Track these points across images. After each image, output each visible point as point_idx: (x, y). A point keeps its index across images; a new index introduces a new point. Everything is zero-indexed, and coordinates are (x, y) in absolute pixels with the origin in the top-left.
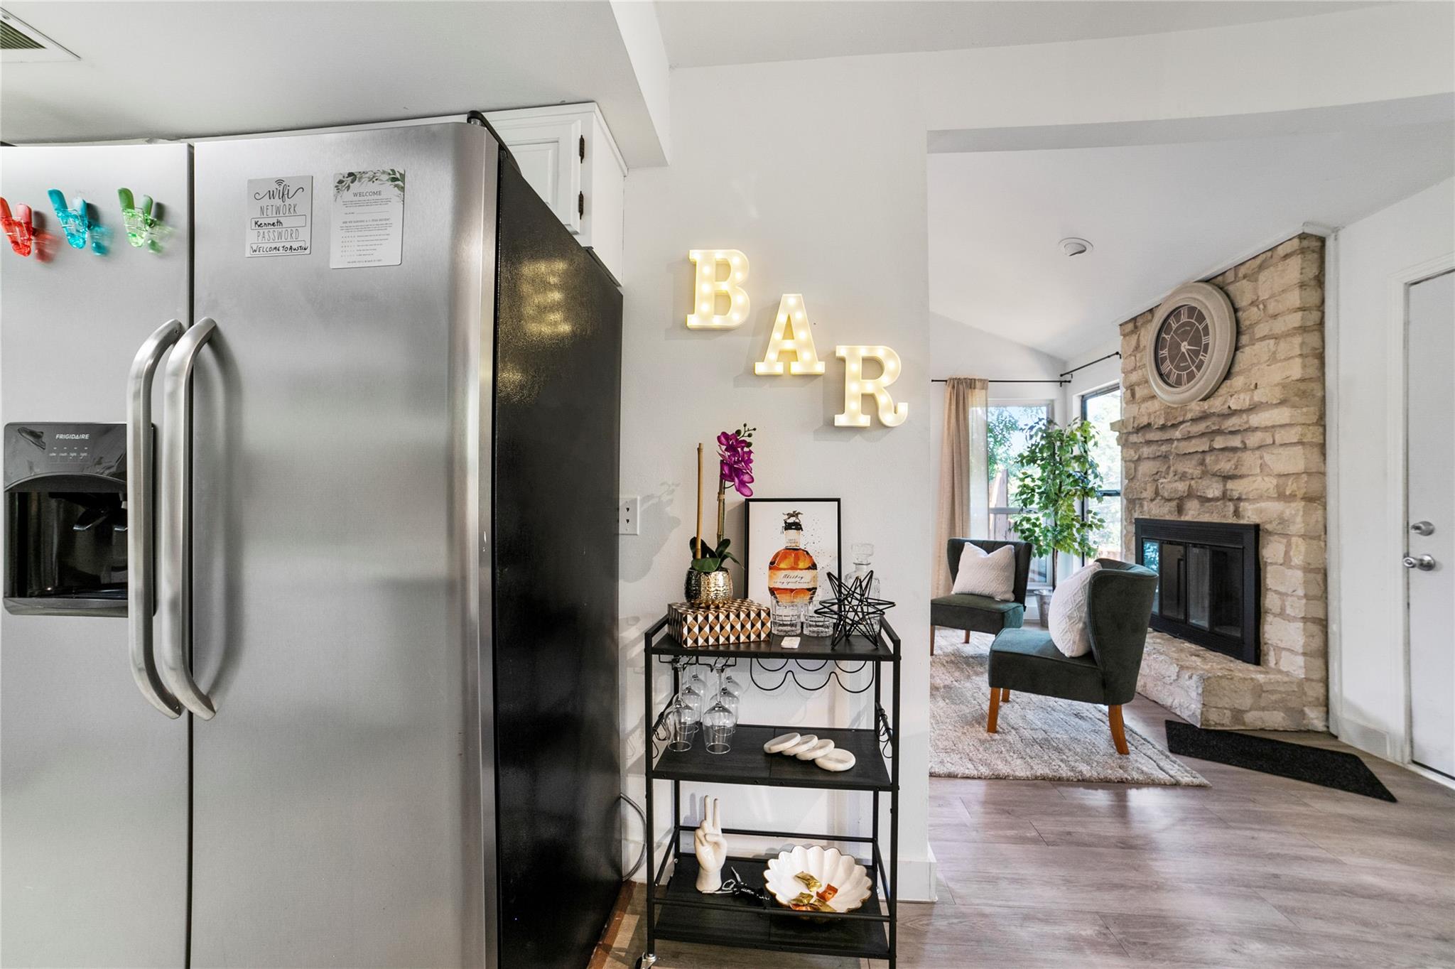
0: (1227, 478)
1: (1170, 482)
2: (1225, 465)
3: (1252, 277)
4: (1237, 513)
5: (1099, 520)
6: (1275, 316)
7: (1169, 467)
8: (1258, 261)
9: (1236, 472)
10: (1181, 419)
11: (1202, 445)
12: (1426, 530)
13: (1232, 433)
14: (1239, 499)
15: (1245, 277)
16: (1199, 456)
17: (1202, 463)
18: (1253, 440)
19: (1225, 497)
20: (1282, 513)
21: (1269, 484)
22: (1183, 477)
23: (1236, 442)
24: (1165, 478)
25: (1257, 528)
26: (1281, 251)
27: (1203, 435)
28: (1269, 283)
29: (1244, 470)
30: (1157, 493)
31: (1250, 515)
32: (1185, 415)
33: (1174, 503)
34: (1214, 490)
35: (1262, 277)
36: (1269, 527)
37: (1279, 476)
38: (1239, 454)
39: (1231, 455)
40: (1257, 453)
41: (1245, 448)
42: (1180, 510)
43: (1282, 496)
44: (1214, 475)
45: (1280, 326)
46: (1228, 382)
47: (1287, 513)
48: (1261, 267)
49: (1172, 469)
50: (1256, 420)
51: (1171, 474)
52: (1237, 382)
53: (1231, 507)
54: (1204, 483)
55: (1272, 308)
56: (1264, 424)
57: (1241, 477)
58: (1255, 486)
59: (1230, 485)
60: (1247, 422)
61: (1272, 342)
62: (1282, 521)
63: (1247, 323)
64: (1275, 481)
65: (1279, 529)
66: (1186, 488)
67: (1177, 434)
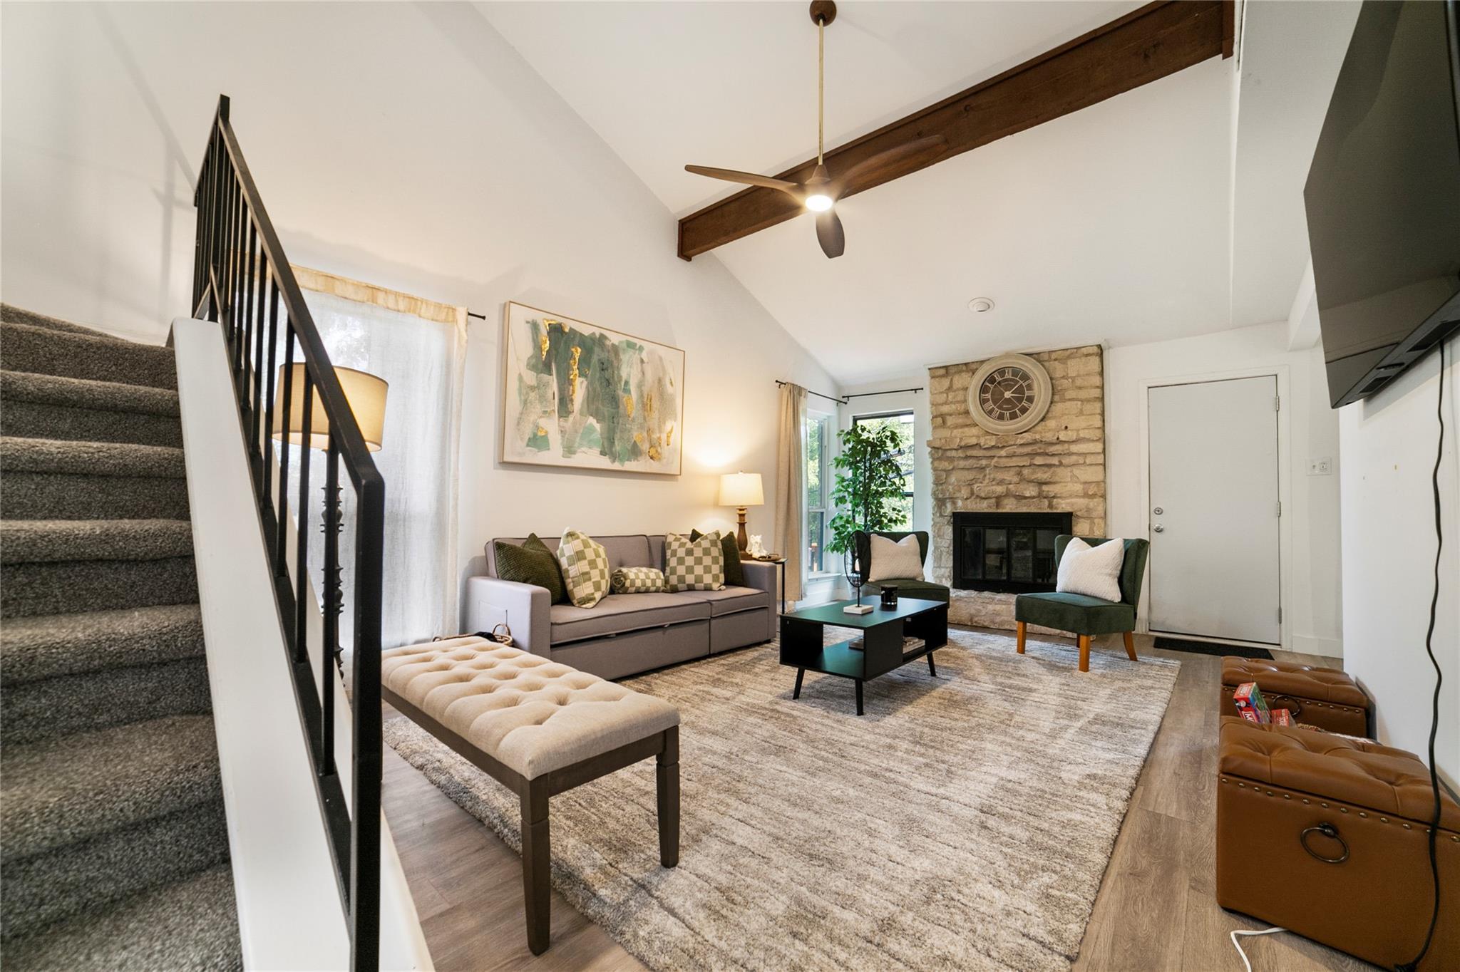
0: (1041, 483)
1: (986, 486)
2: (1041, 475)
3: (1063, 361)
4: (1050, 506)
5: (902, 516)
6: (1080, 388)
7: (985, 476)
8: (1069, 352)
9: (1051, 480)
10: (1013, 443)
11: (1026, 461)
12: (1159, 512)
13: (1053, 455)
14: (1054, 497)
15: (1055, 360)
16: (1017, 468)
17: (1019, 474)
18: (1066, 461)
19: (1040, 496)
20: (1088, 504)
21: (1078, 488)
22: (1001, 482)
23: (1055, 461)
24: (981, 483)
25: (1070, 514)
26: (1085, 351)
27: (1027, 454)
28: (1074, 367)
29: (1056, 479)
30: (972, 493)
31: (1063, 506)
32: (1016, 441)
33: (993, 501)
34: (1031, 491)
35: (1070, 362)
36: (1079, 513)
37: (1085, 483)
38: (1053, 469)
39: (1046, 469)
40: (1069, 469)
41: (1061, 464)
42: (998, 505)
43: (1086, 495)
44: (1032, 481)
45: (1083, 394)
46: (1043, 423)
47: (1091, 505)
48: (1069, 357)
49: (988, 477)
50: (1074, 448)
51: (987, 481)
52: (1051, 423)
53: (1046, 502)
54: (1022, 486)
55: (1079, 382)
56: (1081, 451)
57: (1054, 483)
58: (1067, 488)
59: (1045, 488)
60: (1069, 449)
61: (1079, 403)
62: (1089, 510)
63: (1059, 388)
64: (1082, 486)
65: (1086, 515)
66: (1005, 490)
67: (1003, 453)
